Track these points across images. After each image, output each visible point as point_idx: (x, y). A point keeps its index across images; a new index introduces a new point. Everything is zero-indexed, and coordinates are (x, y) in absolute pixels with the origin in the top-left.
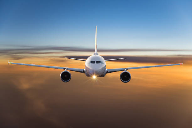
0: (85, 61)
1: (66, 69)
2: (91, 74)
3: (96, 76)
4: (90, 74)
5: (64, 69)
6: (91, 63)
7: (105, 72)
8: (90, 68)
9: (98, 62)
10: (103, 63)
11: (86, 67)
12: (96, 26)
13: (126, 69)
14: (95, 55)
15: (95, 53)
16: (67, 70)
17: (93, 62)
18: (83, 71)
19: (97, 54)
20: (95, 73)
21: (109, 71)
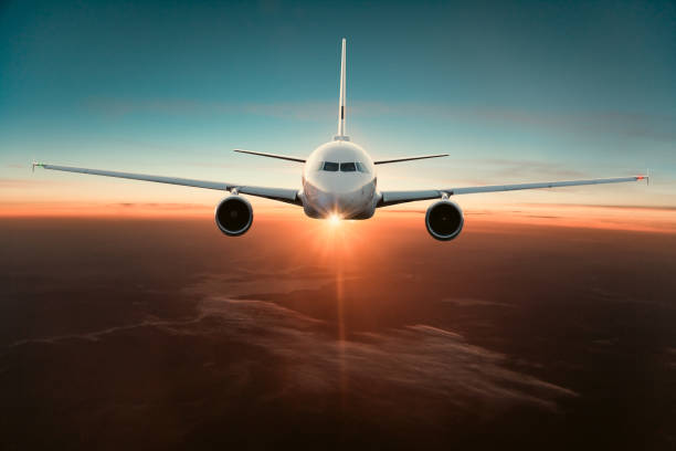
0: (304, 161)
1: (234, 190)
2: (323, 209)
3: (342, 216)
4: (319, 210)
5: (229, 189)
6: (325, 169)
7: (374, 202)
8: (319, 186)
9: (349, 167)
10: (368, 172)
11: (307, 183)
12: (344, 41)
13: (446, 191)
14: (338, 141)
15: (339, 134)
16: (239, 192)
17: (329, 166)
18: (294, 198)
19: (347, 139)
20: (336, 205)
21: (385, 200)
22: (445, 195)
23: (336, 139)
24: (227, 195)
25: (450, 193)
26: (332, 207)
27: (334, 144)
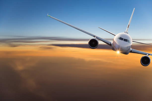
0: (115, 35)
1: (95, 37)
3: (120, 52)
4: (115, 49)
5: (94, 36)
6: (120, 39)
7: (129, 51)
8: (117, 43)
9: (126, 40)
10: (130, 43)
11: (114, 41)
12: (134, 8)
13: (148, 54)
14: (125, 33)
15: (126, 31)
16: (96, 38)
17: (121, 39)
18: (110, 44)
19: (127, 33)
20: (120, 48)
21: (132, 51)
22: (148, 55)
23: (125, 32)
24: (93, 38)
25: (149, 55)
26: (118, 49)
27: (124, 33)
